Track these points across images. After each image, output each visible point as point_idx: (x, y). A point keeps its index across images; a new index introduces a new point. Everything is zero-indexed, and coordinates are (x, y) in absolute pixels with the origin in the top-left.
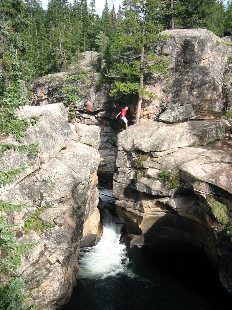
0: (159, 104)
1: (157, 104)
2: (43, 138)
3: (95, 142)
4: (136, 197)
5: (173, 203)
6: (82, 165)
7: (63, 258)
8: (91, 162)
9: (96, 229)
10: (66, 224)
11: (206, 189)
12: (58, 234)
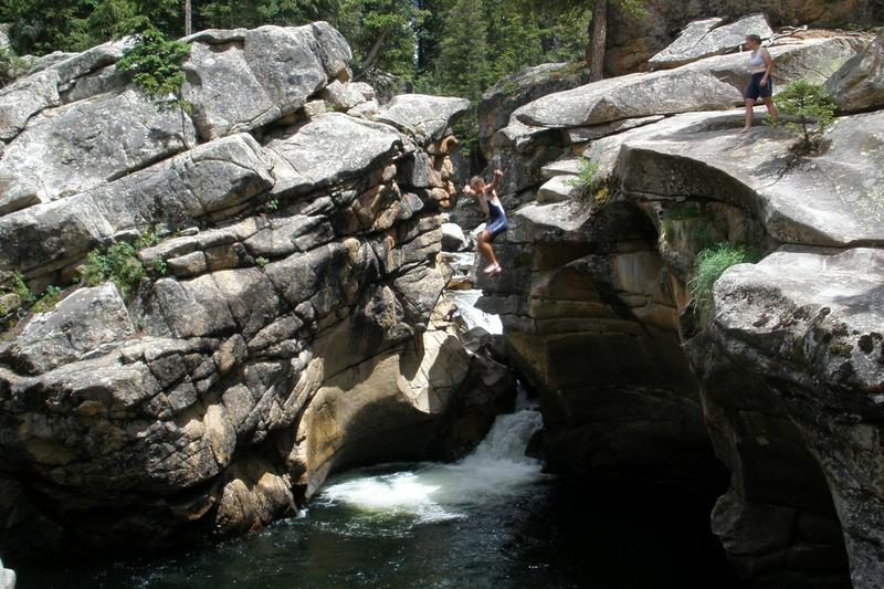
1: (658, 29)
3: (422, 124)
4: (525, 276)
5: (609, 272)
6: (326, 156)
7: (159, 351)
8: (357, 149)
9: (438, 401)
10: (205, 278)
11: (663, 182)
12: (171, 292)
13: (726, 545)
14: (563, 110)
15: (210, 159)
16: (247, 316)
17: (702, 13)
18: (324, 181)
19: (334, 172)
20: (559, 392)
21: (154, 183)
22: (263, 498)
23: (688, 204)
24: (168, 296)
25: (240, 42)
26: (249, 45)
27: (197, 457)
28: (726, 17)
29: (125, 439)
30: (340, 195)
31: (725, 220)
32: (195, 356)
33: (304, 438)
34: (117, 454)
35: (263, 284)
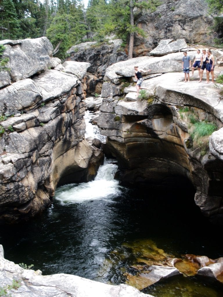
0: (152, 41)
1: (150, 41)
2: (17, 61)
3: (80, 73)
4: (119, 124)
5: (151, 125)
6: (56, 86)
7: (17, 159)
8: (65, 84)
9: (85, 163)
10: (26, 132)
11: (177, 100)
12: (16, 138)
13: (201, 208)
14: (130, 71)
15: (24, 90)
16: (39, 144)
17: (164, 37)
18: (58, 95)
19: (61, 92)
20: (128, 160)
21: (3, 98)
22: (43, 203)
23: (185, 107)
24: (15, 139)
25: (20, 44)
26: (23, 45)
27: (28, 193)
28: (172, 39)
29: (7, 190)
30: (62, 100)
31: (197, 113)
32: (27, 159)
33: (52, 181)
34: (3, 195)
35: (43, 132)
